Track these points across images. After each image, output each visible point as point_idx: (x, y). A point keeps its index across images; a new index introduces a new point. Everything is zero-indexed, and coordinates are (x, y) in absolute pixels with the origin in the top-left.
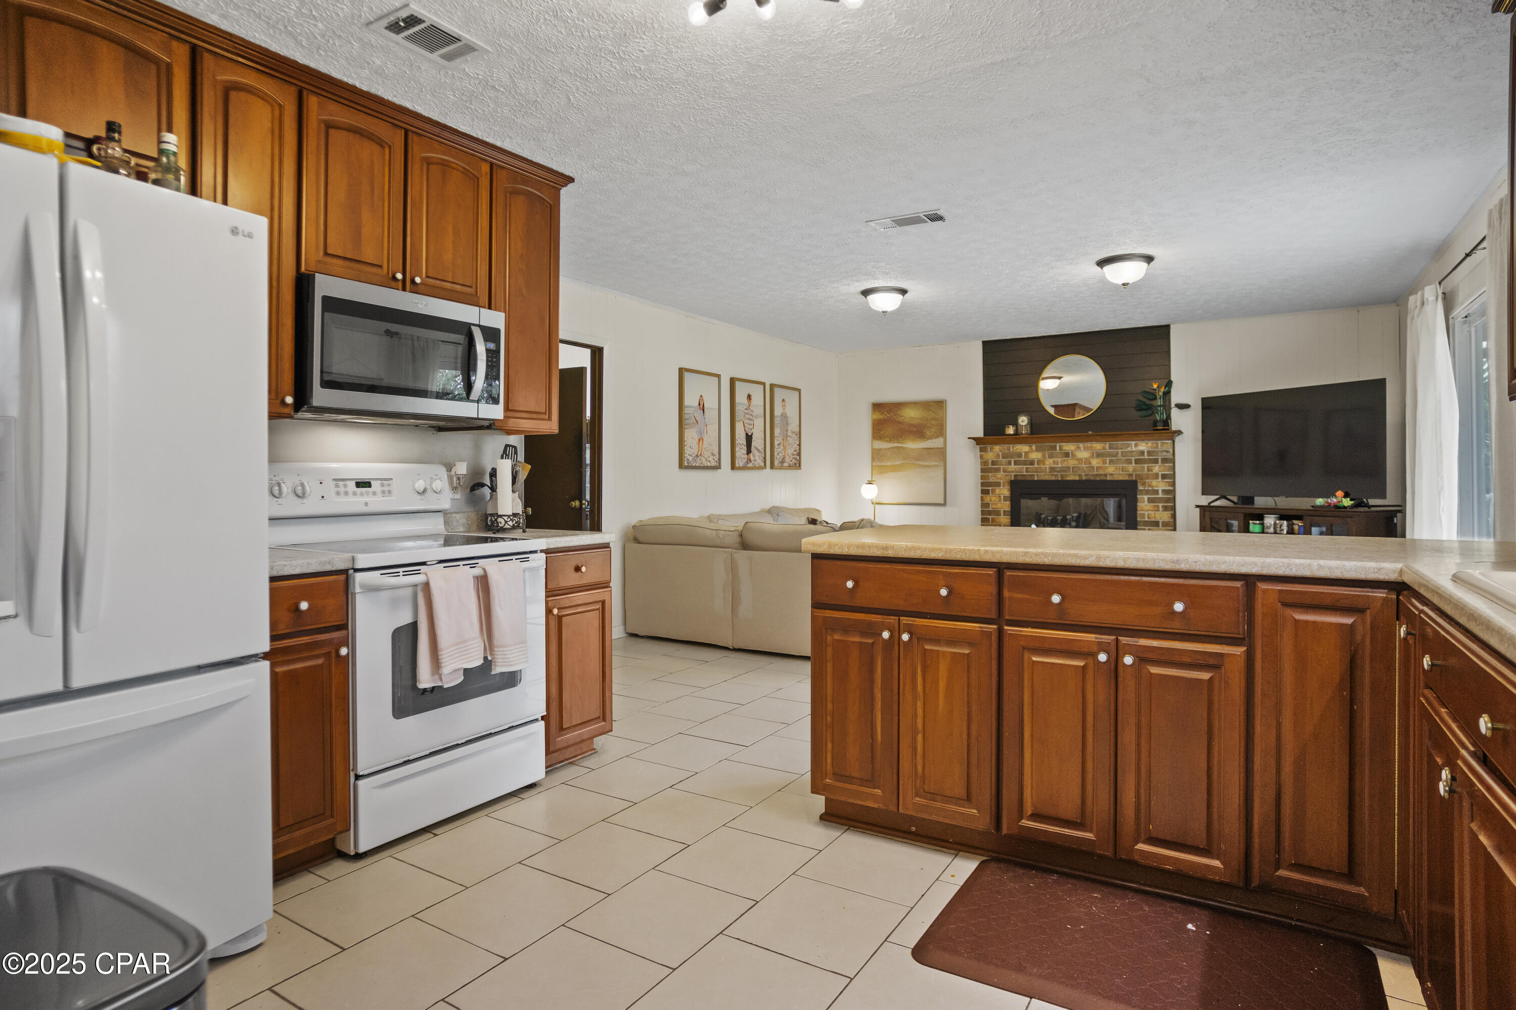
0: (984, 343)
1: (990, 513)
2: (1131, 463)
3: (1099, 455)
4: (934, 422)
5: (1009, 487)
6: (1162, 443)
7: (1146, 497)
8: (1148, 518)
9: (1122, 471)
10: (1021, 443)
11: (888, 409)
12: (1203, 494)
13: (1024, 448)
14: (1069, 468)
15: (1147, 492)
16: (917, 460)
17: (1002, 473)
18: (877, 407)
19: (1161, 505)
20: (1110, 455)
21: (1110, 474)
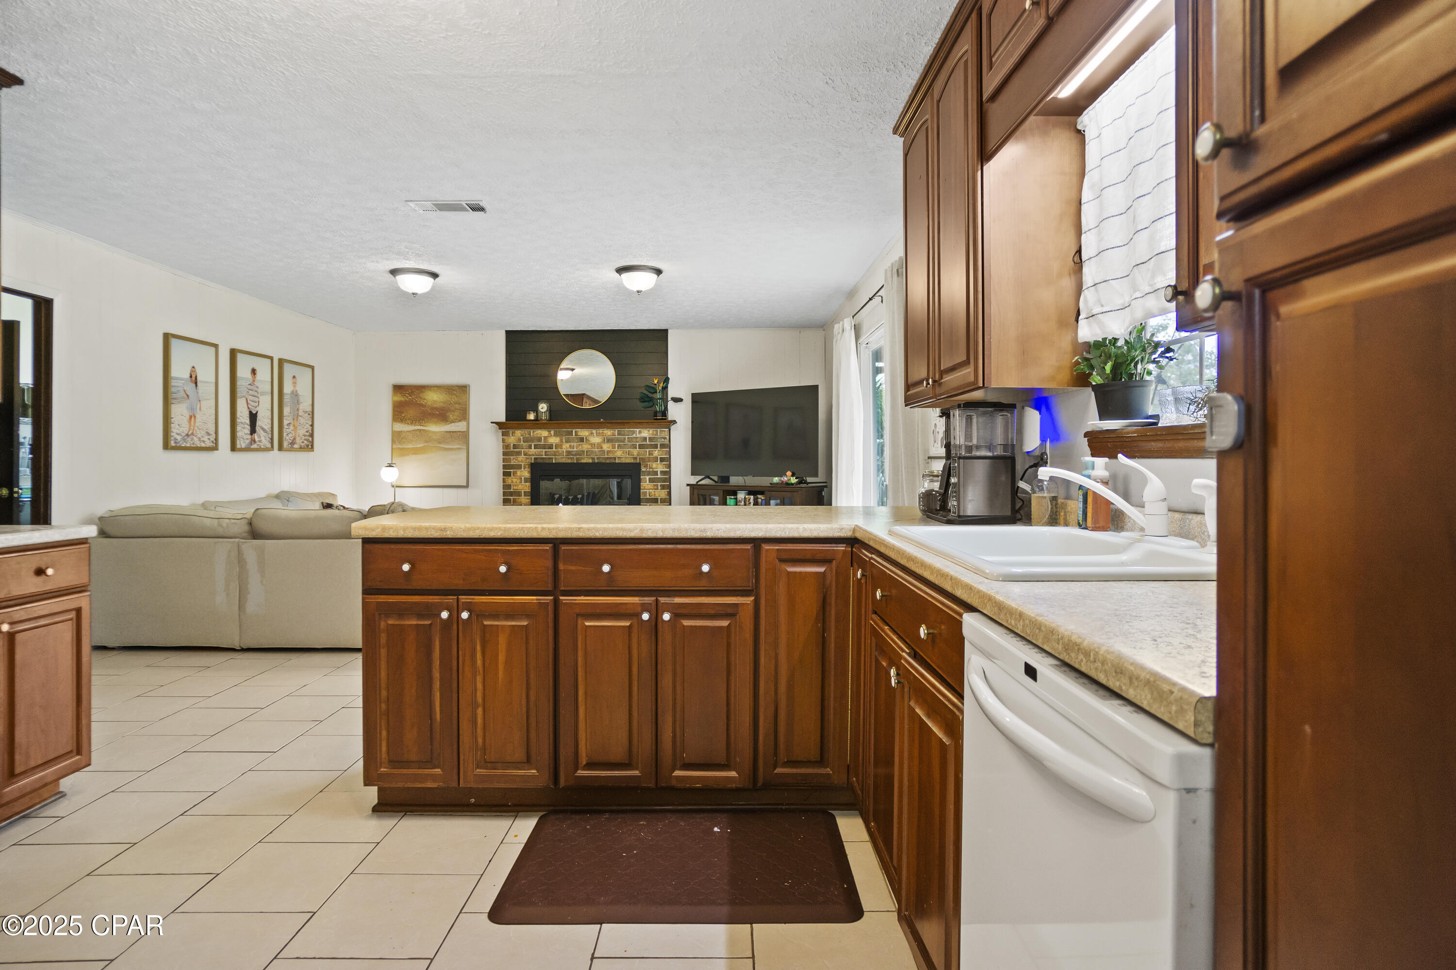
0: (508, 332)
1: (511, 494)
2: (636, 448)
3: (609, 440)
4: (457, 406)
5: (529, 470)
6: (660, 430)
7: (648, 478)
8: (649, 496)
9: (629, 455)
10: (541, 428)
11: (410, 391)
12: (692, 474)
13: (544, 433)
14: (584, 451)
15: (649, 473)
16: (440, 443)
17: (523, 456)
18: (398, 388)
19: (659, 484)
20: (618, 440)
21: (618, 458)
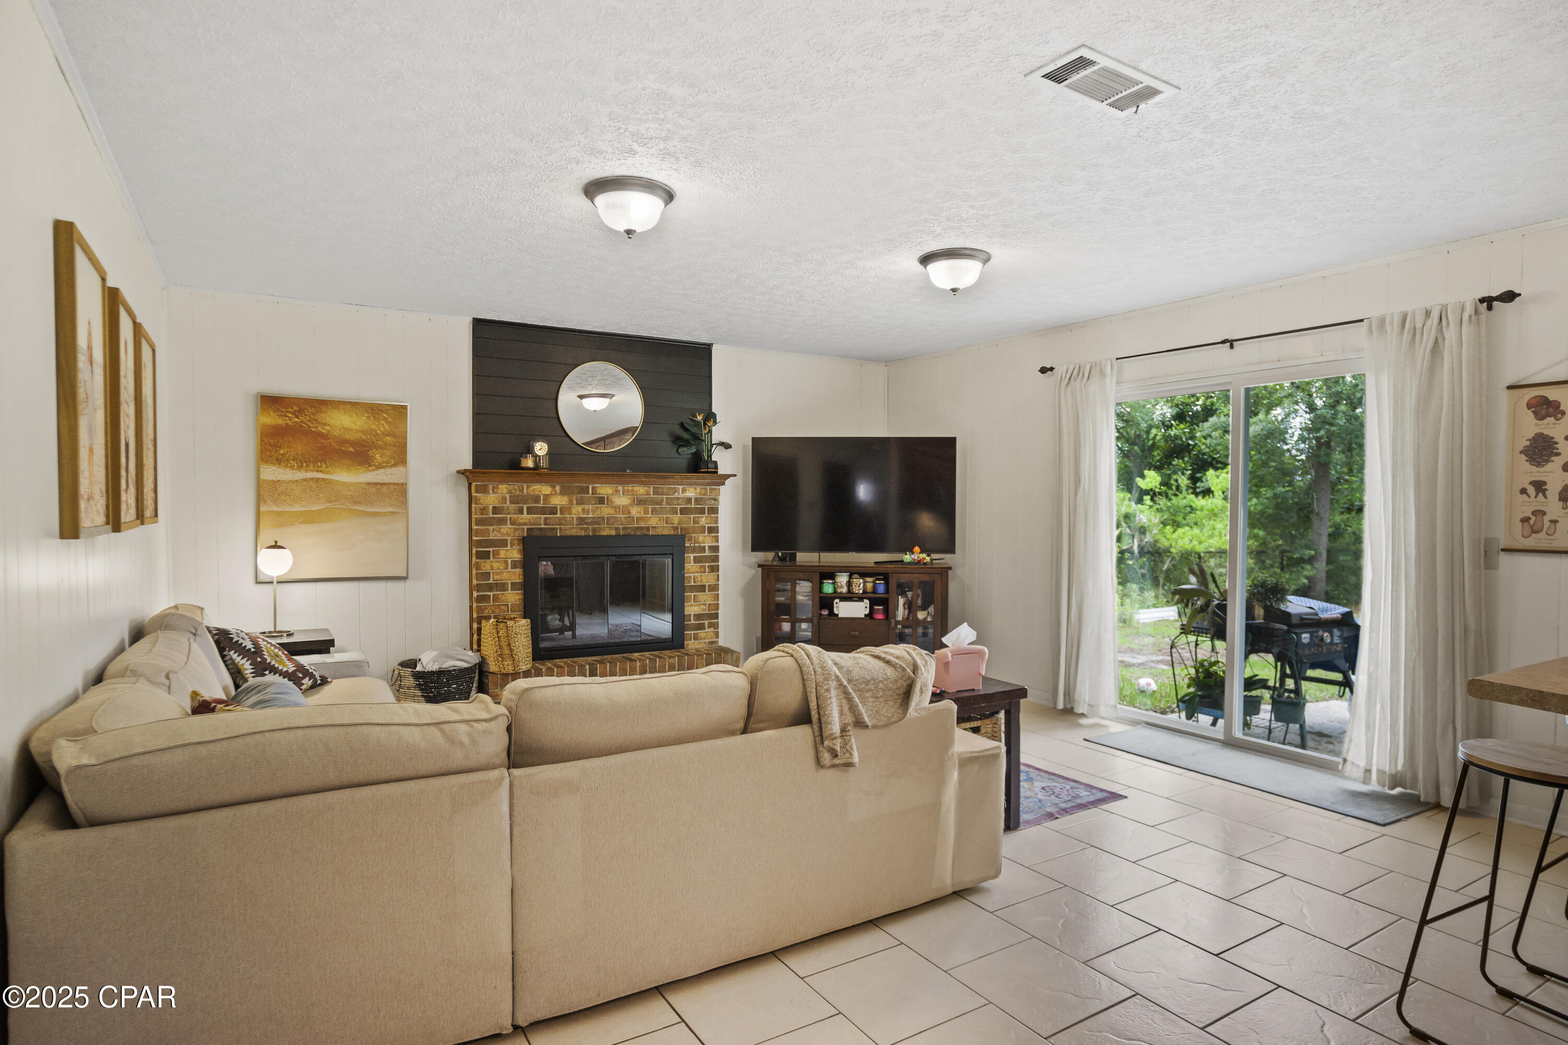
1: (490, 587)
2: (677, 514)
3: (640, 502)
4: (389, 439)
5: (521, 547)
6: (710, 488)
7: (692, 556)
8: (694, 582)
9: (667, 523)
10: (540, 482)
11: (296, 408)
12: (754, 549)
13: (546, 489)
14: (603, 518)
15: (694, 550)
16: (356, 503)
17: (509, 526)
18: (270, 402)
19: (707, 565)
20: (653, 502)
21: (652, 527)
